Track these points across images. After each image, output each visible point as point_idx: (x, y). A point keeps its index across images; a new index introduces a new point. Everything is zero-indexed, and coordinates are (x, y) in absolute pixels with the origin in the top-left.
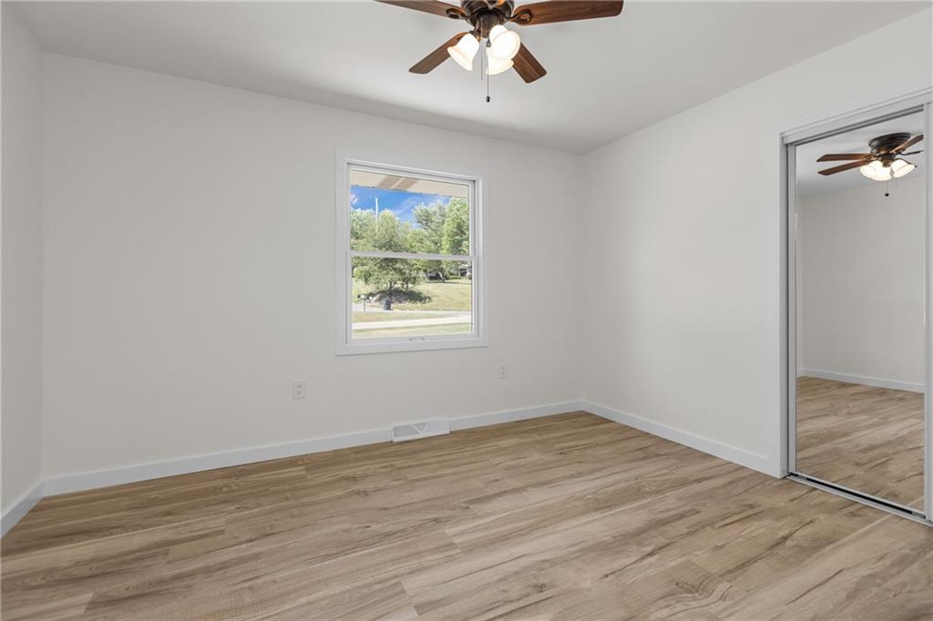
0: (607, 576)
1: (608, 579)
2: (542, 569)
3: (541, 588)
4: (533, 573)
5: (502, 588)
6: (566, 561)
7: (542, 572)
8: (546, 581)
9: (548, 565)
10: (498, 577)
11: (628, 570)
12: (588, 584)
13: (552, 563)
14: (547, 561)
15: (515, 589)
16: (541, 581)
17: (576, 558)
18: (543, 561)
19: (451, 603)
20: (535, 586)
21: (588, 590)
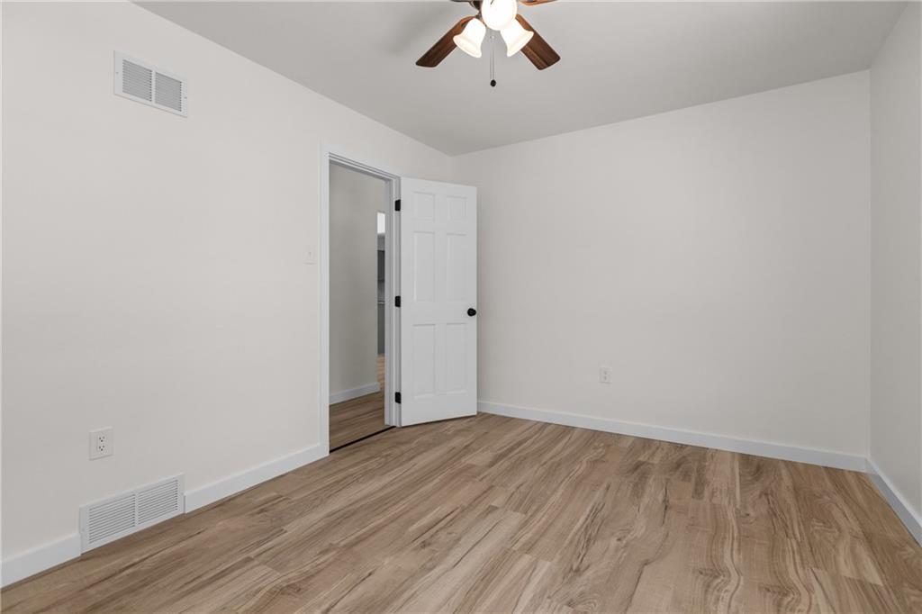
0: (370, 574)
1: (368, 572)
2: (431, 560)
3: (425, 545)
4: (437, 554)
5: (454, 535)
6: (412, 576)
7: (430, 557)
8: (423, 550)
9: (428, 565)
10: (463, 540)
11: (347, 589)
12: (387, 561)
13: (426, 569)
14: (431, 569)
15: (443, 537)
16: (426, 550)
17: (403, 583)
18: (434, 567)
19: (480, 515)
20: (429, 544)
21: (386, 556)
